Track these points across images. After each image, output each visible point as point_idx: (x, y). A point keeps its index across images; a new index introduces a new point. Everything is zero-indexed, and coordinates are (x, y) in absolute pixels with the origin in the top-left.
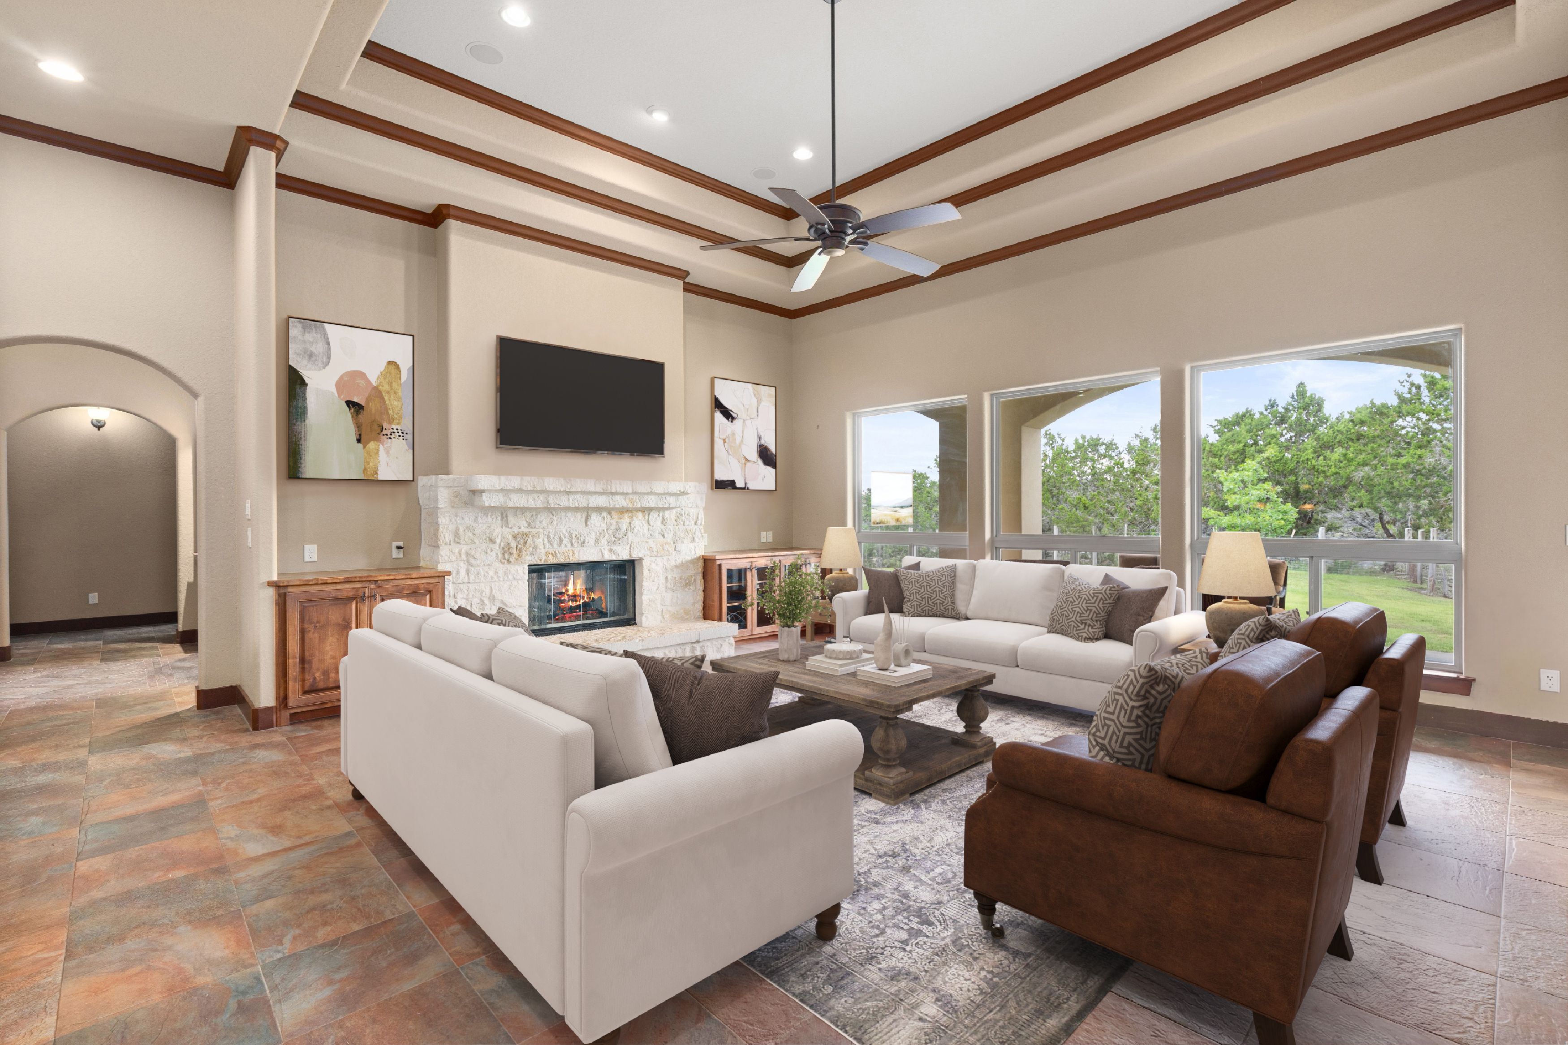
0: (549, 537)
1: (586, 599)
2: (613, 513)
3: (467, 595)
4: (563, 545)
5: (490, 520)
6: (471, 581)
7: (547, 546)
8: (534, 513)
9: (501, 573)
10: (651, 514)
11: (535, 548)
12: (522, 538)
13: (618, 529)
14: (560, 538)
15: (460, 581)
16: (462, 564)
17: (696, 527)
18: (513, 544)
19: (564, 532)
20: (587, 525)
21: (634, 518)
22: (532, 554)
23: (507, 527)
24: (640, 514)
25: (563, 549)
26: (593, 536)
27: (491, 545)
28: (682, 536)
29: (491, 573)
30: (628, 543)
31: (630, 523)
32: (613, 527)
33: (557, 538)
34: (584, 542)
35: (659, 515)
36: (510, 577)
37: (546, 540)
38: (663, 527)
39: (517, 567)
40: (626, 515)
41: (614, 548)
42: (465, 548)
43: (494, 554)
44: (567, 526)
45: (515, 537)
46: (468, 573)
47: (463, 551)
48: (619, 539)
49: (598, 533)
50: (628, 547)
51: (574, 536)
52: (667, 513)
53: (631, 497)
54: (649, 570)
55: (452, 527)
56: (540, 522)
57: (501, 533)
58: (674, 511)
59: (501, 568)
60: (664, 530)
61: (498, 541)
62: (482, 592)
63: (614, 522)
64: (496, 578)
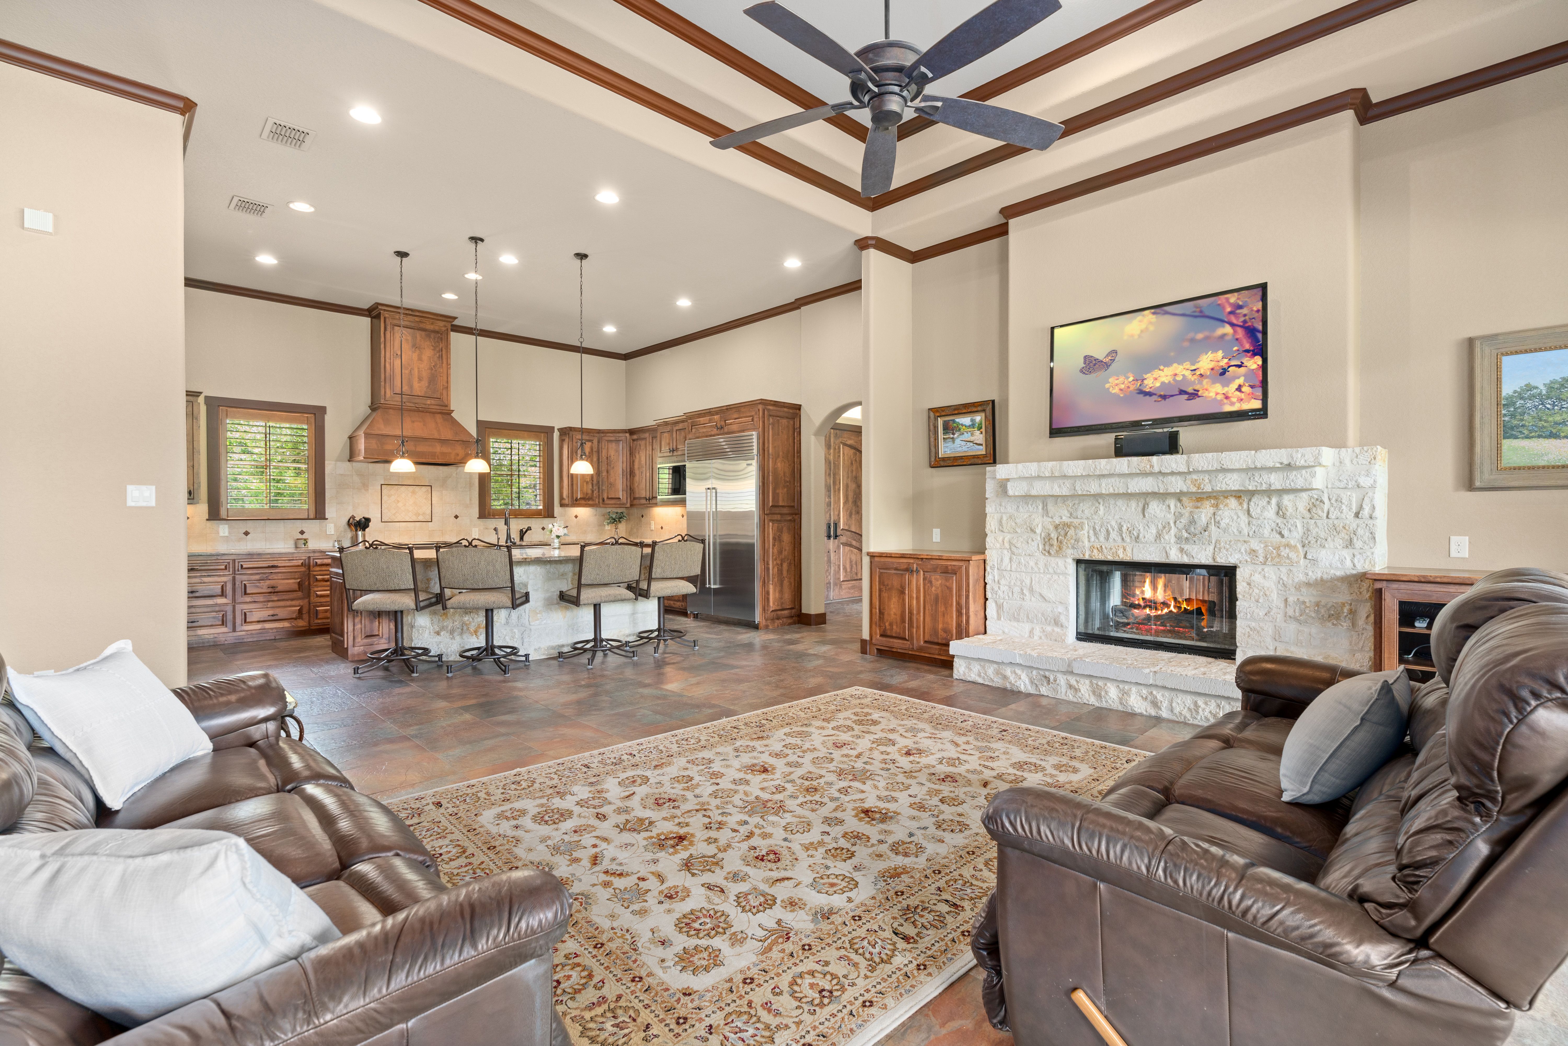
0: (1094, 529)
1: (1172, 608)
2: (1185, 500)
3: (1010, 583)
4: (1111, 540)
5: (1031, 509)
6: (1013, 569)
7: (1093, 539)
8: (1077, 502)
9: (1041, 565)
10: (1253, 500)
11: (1077, 540)
12: (1063, 528)
13: (1192, 522)
14: (1107, 531)
15: (1003, 568)
16: (1005, 552)
17: (1358, 521)
18: (1054, 535)
19: (1113, 523)
20: (1144, 516)
21: (1221, 506)
22: (1073, 548)
23: (1047, 516)
24: (1233, 502)
25: (1111, 543)
26: (1154, 531)
27: (1032, 535)
28: (1322, 535)
29: (1032, 563)
30: (1210, 542)
31: (1214, 514)
32: (1184, 521)
33: (1103, 530)
34: (1138, 537)
35: (1269, 502)
36: (1051, 570)
37: (1091, 532)
38: (1279, 521)
39: (1057, 560)
40: (1207, 504)
41: (1186, 547)
42: (1008, 537)
43: (1035, 544)
44: (1117, 517)
45: (1056, 527)
46: (1011, 560)
47: (1006, 539)
48: (1195, 535)
49: (1160, 527)
50: (1212, 547)
51: (1124, 529)
52: (1287, 500)
53: (1195, 477)
54: (1249, 584)
55: (997, 516)
56: (1082, 511)
57: (1041, 523)
58: (1304, 495)
59: (1043, 559)
60: (1282, 526)
61: (1038, 531)
62: (1022, 581)
63: (1186, 512)
64: (1036, 569)
